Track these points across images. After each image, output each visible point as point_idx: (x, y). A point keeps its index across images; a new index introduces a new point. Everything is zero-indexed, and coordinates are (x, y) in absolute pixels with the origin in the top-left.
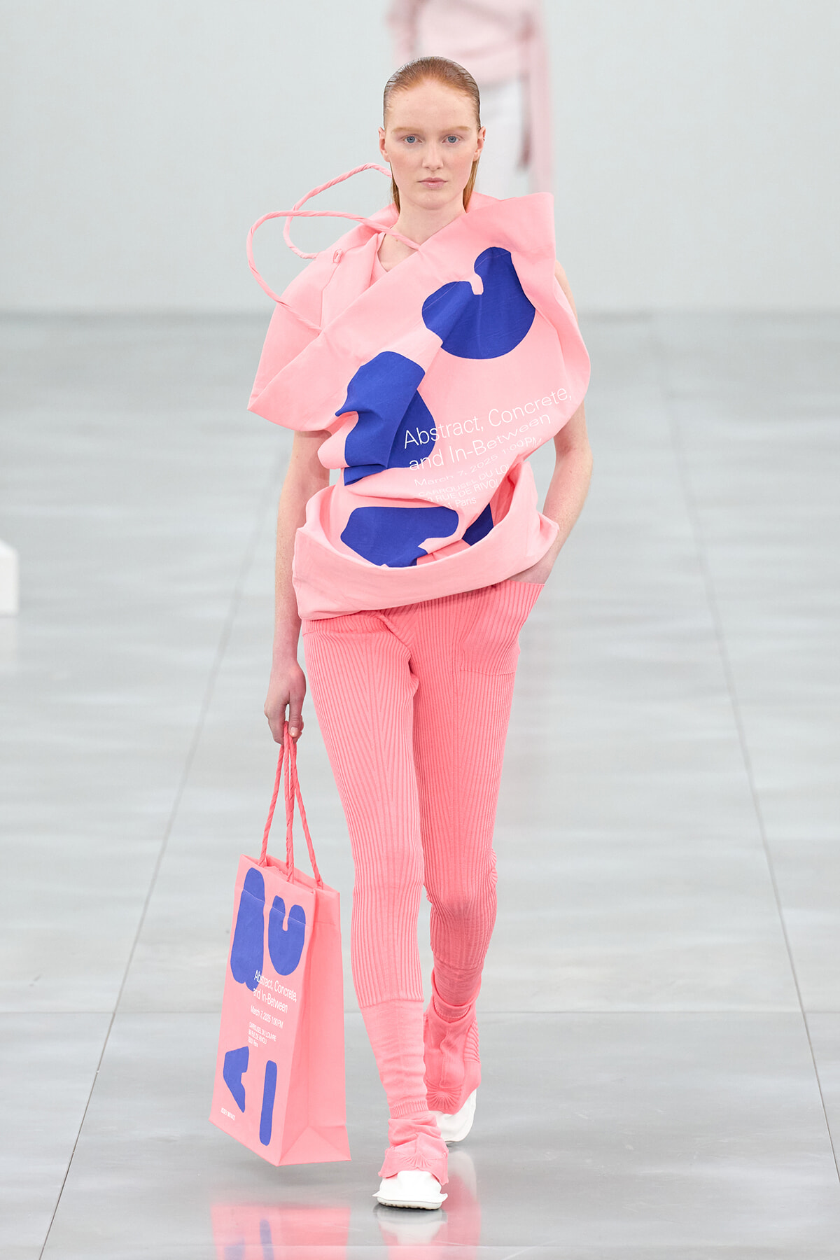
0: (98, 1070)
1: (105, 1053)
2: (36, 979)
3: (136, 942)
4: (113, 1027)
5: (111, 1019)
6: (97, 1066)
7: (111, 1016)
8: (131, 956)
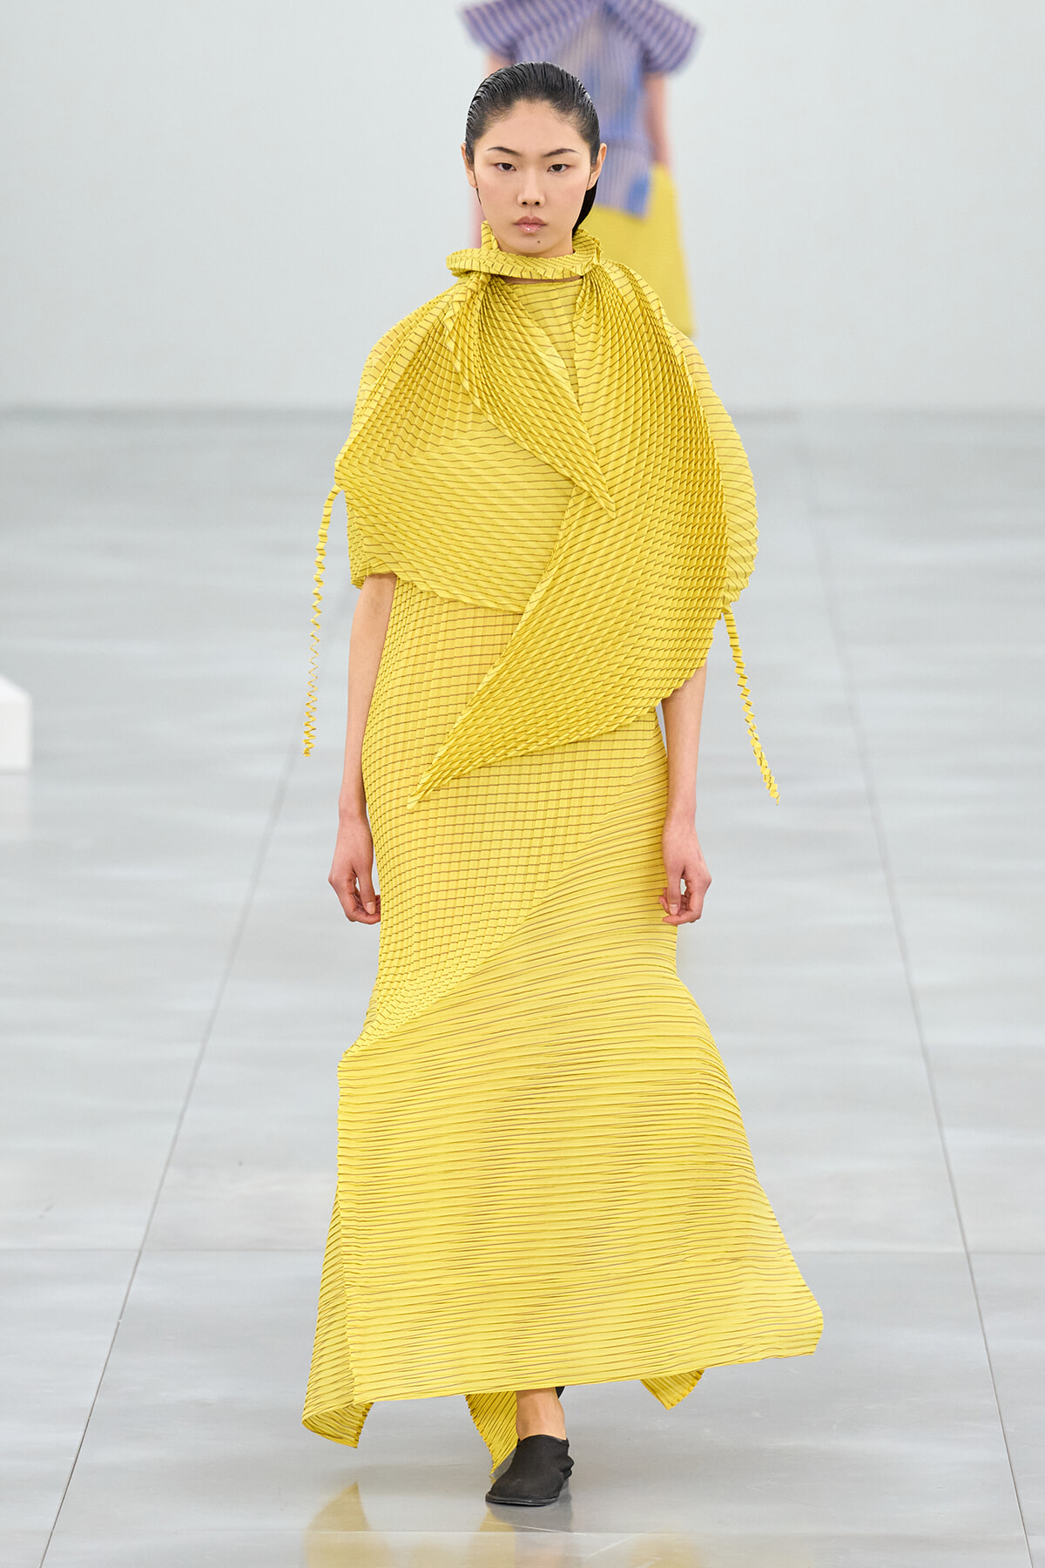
0: (120, 1318)
1: (128, 1300)
2: (48, 1209)
3: (168, 1164)
4: (139, 1268)
5: (135, 1259)
6: (118, 1315)
7: (136, 1254)
8: (162, 1181)
